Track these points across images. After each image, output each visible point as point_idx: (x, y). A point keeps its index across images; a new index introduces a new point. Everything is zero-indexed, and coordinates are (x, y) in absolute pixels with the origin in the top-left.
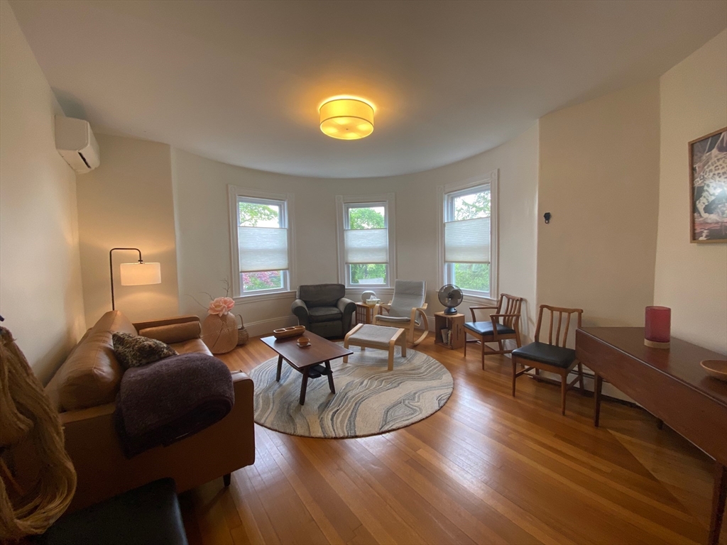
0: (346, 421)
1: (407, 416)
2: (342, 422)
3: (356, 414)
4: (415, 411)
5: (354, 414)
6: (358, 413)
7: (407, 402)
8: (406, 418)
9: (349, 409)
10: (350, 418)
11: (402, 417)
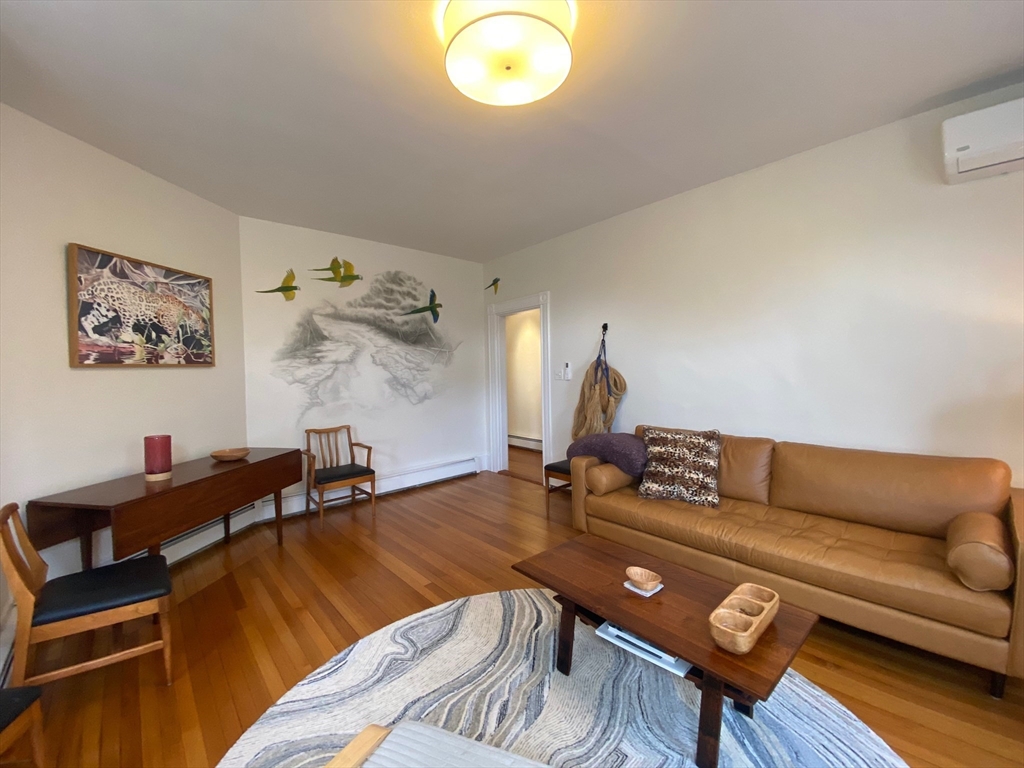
0: (516, 610)
1: (423, 623)
2: (522, 608)
3: (504, 620)
4: (404, 635)
5: (507, 621)
6: (501, 623)
7: (411, 651)
8: (426, 619)
9: (517, 630)
10: (513, 614)
11: (431, 621)
